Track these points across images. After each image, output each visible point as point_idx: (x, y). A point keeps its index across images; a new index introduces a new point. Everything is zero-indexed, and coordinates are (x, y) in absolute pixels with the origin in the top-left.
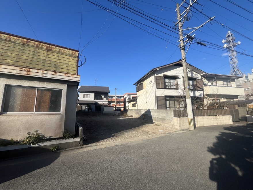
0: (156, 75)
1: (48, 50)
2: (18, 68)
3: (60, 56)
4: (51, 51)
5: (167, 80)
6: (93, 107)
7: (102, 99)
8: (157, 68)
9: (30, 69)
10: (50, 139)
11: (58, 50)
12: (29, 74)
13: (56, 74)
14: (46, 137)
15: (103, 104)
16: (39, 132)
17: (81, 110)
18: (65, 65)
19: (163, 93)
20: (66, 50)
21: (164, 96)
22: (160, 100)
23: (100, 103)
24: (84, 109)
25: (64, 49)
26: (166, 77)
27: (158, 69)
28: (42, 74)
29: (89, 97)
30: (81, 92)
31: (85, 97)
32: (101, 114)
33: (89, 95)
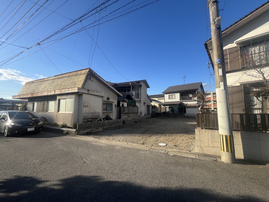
1: (76, 75)
3: (79, 76)
7: (190, 99)
11: (80, 73)
14: (67, 126)
21: (241, 85)
24: (168, 110)
29: (174, 98)
30: (166, 93)
31: (171, 98)
32: (183, 117)
33: (174, 96)
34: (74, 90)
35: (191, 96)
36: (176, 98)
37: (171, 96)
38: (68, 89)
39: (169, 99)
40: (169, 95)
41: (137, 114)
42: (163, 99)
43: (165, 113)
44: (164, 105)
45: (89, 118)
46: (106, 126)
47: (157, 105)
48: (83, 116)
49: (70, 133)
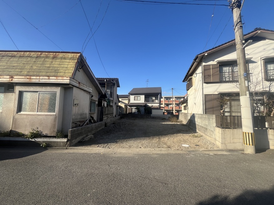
0: (204, 64)
1: (54, 58)
2: (23, 77)
3: (62, 61)
4: (56, 58)
5: (226, 69)
6: (142, 109)
7: (153, 101)
8: (204, 53)
9: (31, 77)
10: (46, 136)
11: (62, 56)
12: (30, 81)
13: (49, 78)
14: (43, 134)
15: (152, 106)
16: (39, 130)
17: (132, 113)
18: (64, 69)
19: (217, 89)
20: (69, 54)
21: (219, 94)
22: (211, 100)
23: (150, 105)
24: (134, 111)
25: (67, 54)
26: (223, 64)
27: (206, 54)
28: (39, 80)
29: (139, 99)
30: (132, 94)
31: (136, 99)
32: (149, 117)
33: (139, 97)
34: (62, 81)
35: (154, 98)
36: (141, 100)
37: (136, 98)
38: (47, 78)
39: (135, 100)
40: (135, 97)
41: (112, 115)
42: (127, 100)
43: (131, 114)
44: (130, 106)
45: (77, 122)
46: (93, 130)
47: (123, 106)
48: (73, 119)
49: (52, 144)
